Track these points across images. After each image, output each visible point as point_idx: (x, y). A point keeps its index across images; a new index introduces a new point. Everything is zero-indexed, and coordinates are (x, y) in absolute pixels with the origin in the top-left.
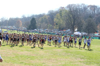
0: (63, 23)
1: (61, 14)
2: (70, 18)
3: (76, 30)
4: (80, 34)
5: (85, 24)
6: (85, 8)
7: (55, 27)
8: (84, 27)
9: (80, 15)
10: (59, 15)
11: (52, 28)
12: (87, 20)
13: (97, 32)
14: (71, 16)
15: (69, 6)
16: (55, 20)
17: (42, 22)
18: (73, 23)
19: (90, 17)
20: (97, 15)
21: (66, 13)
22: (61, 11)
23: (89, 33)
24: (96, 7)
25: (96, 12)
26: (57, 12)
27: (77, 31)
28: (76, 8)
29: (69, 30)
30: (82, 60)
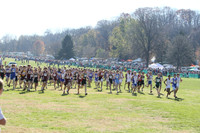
0: (127, 45)
1: (122, 27)
2: (142, 35)
3: (153, 59)
4: (161, 68)
5: (170, 47)
6: (171, 16)
7: (111, 54)
8: (169, 54)
9: (161, 30)
10: (118, 29)
12: (174, 39)
13: (195, 64)
14: (143, 31)
15: (139, 12)
16: (111, 39)
17: (85, 43)
18: (146, 45)
19: (181, 33)
20: (195, 29)
21: (133, 25)
22: (123, 22)
23: (179, 65)
24: (193, 13)
25: (193, 23)
26: (115, 24)
27: (155, 62)
28: (154, 16)
29: (139, 60)
30: (166, 121)
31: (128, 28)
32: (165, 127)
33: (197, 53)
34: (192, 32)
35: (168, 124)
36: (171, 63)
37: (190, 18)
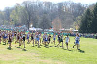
0: (19, 19)
1: (16, 10)
2: (26, 14)
3: (31, 26)
5: (40, 20)
6: (40, 5)
7: (11, 23)
8: (39, 23)
9: (35, 11)
10: (14, 11)
11: (8, 24)
12: (42, 16)
13: (52, 28)
14: (26, 12)
15: (24, 3)
16: (11, 16)
18: (28, 19)
19: (45, 13)
20: (52, 11)
21: (21, 9)
22: (17, 8)
23: (44, 28)
24: (51, 3)
26: (13, 9)
28: (32, 5)
29: (24, 26)
30: (37, 55)
31: (19, 11)
32: (37, 58)
33: (53, 23)
34: (50, 12)
35: (38, 57)
36: (40, 28)
37: (49, 6)
